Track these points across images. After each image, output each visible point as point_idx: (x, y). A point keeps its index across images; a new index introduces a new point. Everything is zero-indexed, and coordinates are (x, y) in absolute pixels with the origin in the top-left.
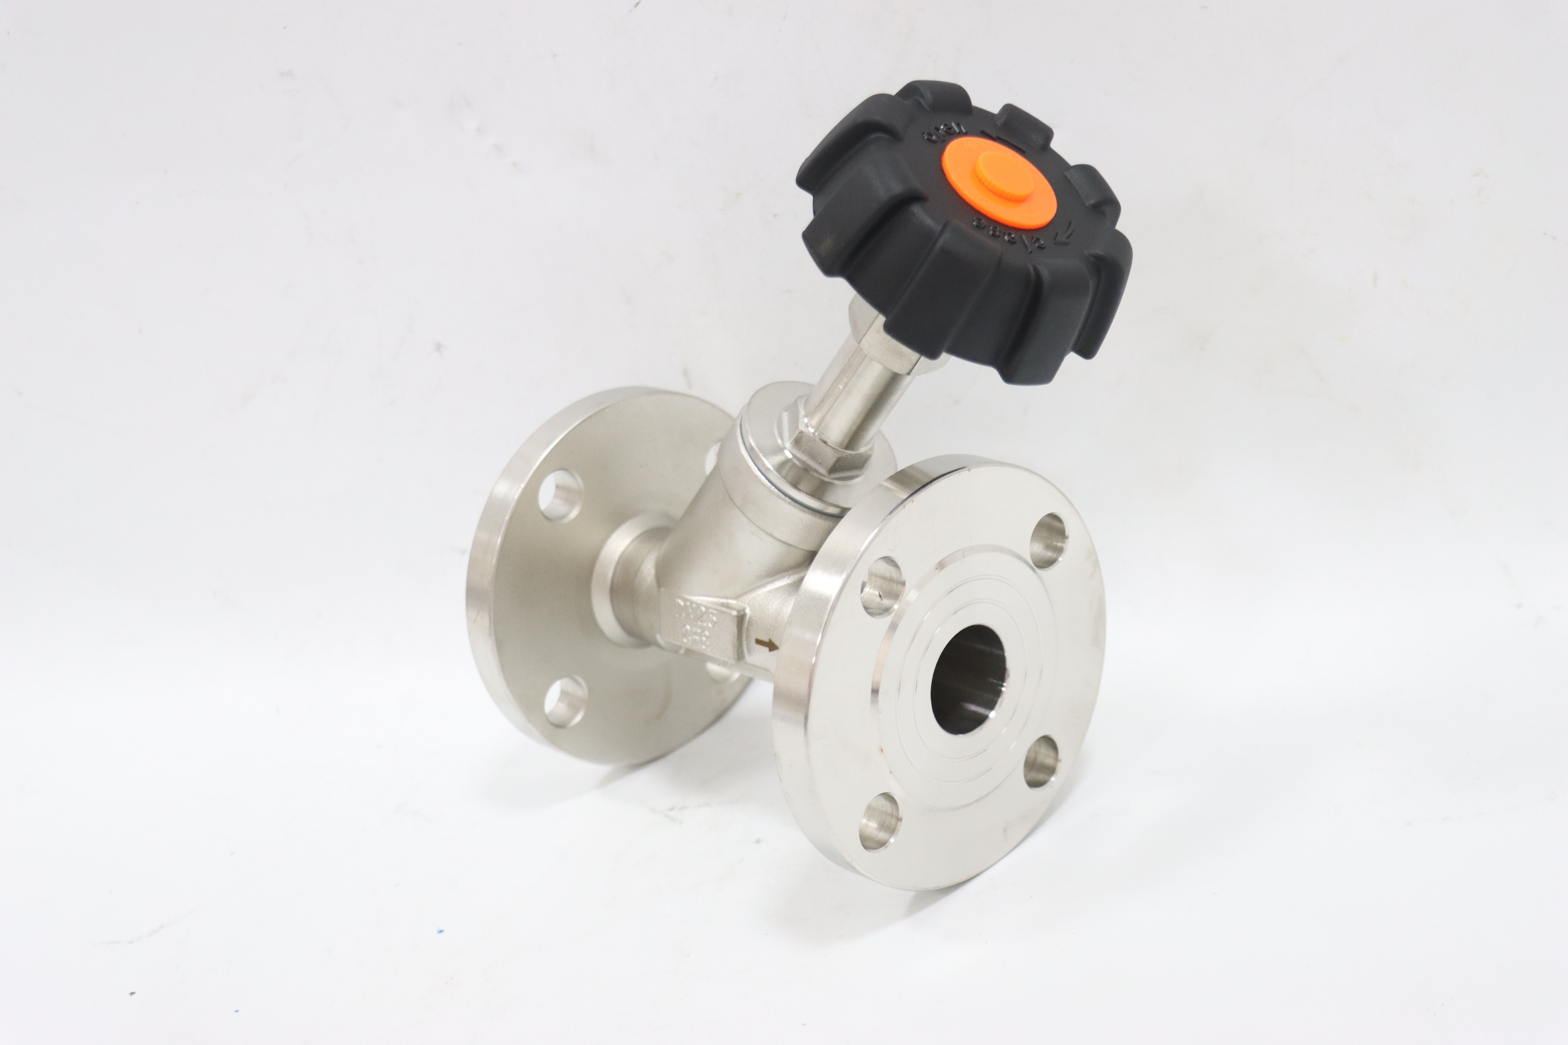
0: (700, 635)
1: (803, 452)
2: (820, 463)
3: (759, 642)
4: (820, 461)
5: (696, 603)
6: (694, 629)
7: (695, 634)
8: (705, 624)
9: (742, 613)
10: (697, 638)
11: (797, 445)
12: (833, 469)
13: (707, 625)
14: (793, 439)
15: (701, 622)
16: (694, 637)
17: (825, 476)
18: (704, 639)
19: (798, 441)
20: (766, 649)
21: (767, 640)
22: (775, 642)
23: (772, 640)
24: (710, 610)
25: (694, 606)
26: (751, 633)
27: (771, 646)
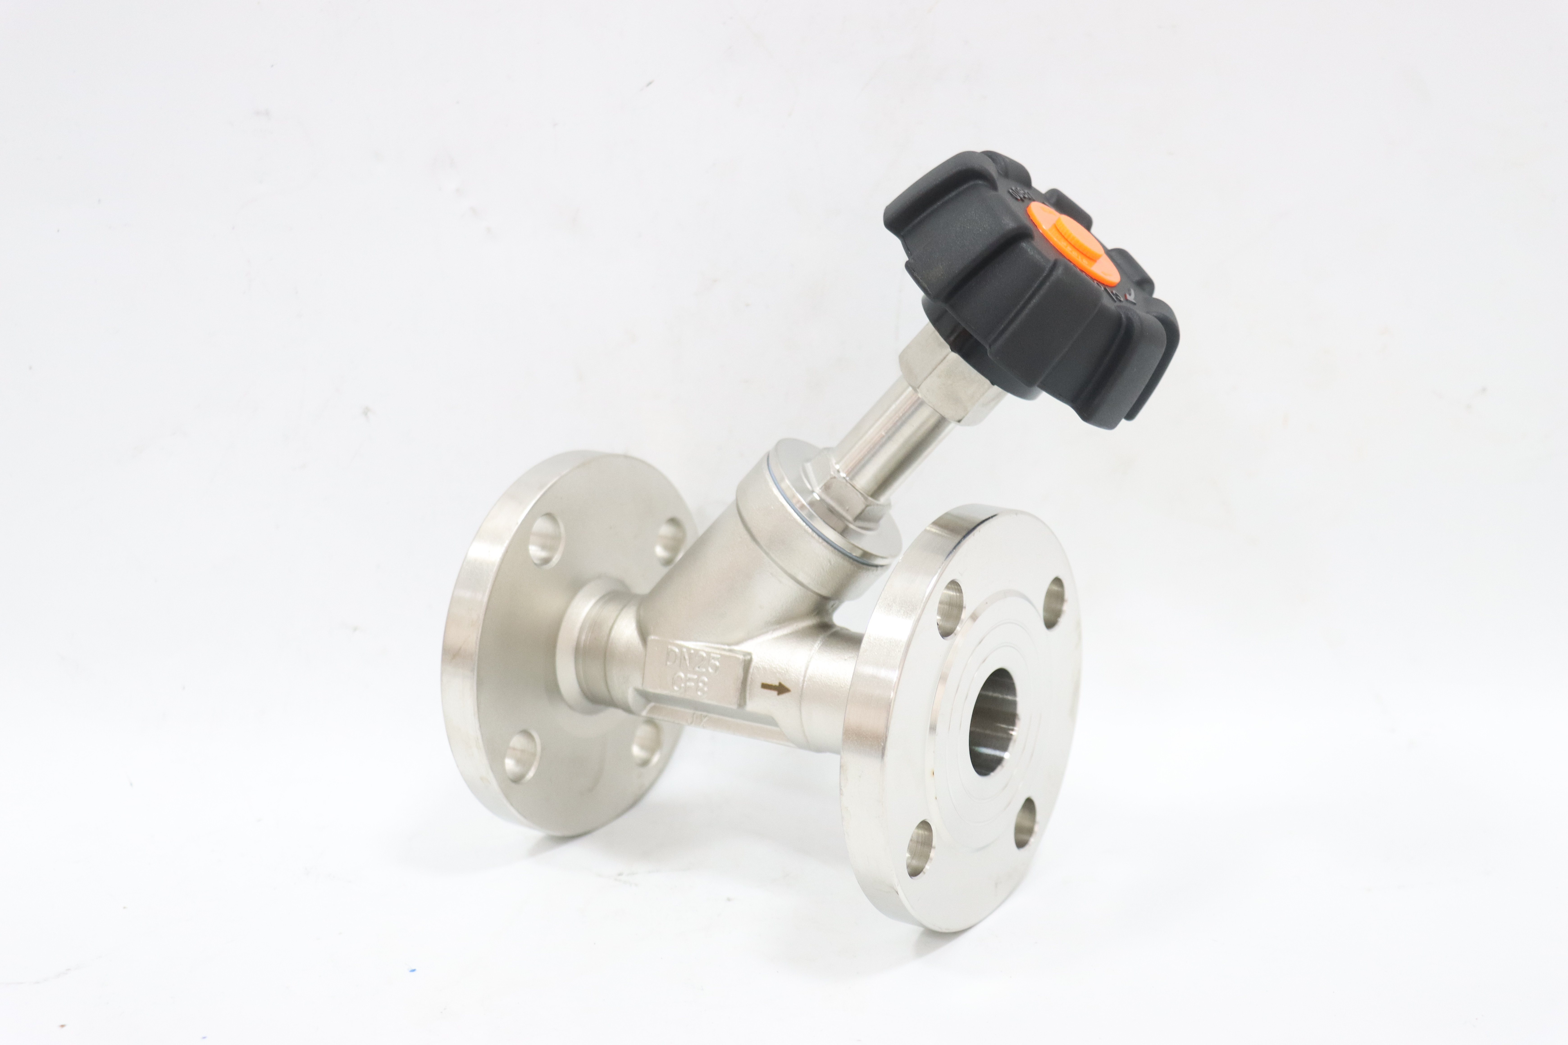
0: (697, 681)
1: (832, 498)
2: (848, 510)
3: (765, 686)
4: (847, 508)
5: (695, 650)
6: (689, 676)
7: (690, 680)
8: (704, 670)
9: (748, 657)
10: (693, 684)
11: (826, 490)
12: (859, 517)
13: (707, 670)
14: (822, 485)
15: (699, 667)
16: (688, 684)
17: (851, 523)
18: (701, 684)
19: (827, 488)
20: (775, 693)
21: (777, 684)
22: (787, 684)
23: (783, 683)
24: (712, 655)
25: (692, 651)
26: (757, 677)
27: (781, 689)
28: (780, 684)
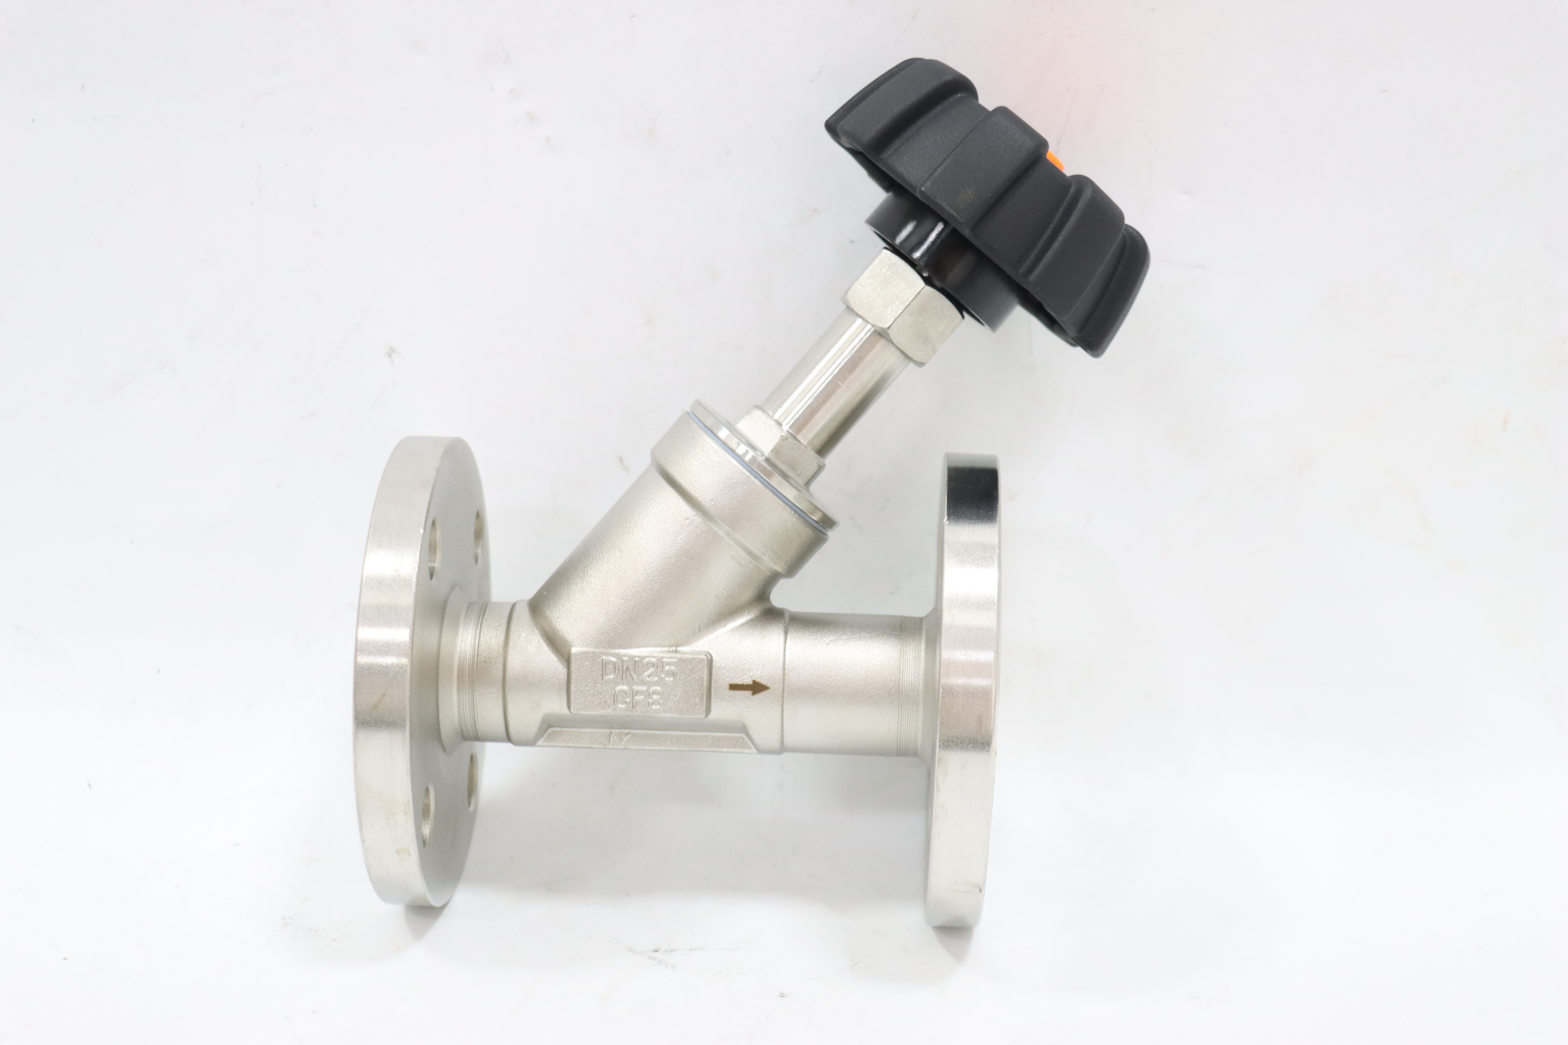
0: (648, 693)
3: (737, 687)
5: (641, 657)
6: (635, 687)
7: (638, 693)
8: (656, 679)
9: (709, 656)
10: (642, 697)
15: (648, 676)
16: (636, 698)
18: (655, 696)
19: (777, 451)
20: (748, 693)
21: (750, 683)
22: (763, 682)
23: (758, 680)
24: (664, 660)
25: (637, 659)
26: (722, 679)
27: (756, 688)
28: (754, 682)
